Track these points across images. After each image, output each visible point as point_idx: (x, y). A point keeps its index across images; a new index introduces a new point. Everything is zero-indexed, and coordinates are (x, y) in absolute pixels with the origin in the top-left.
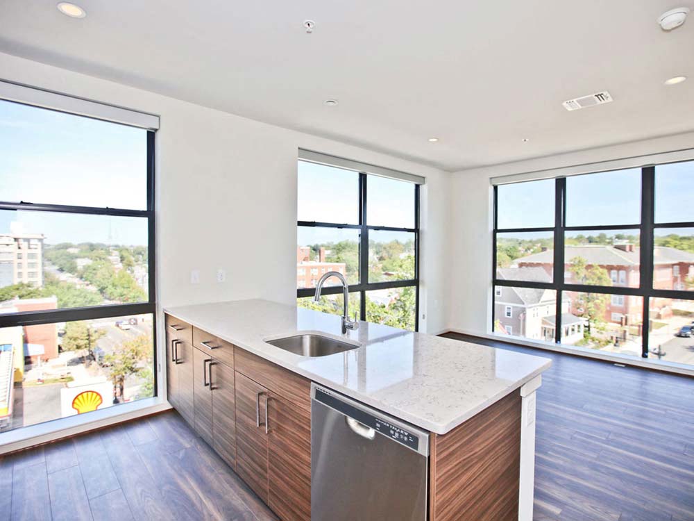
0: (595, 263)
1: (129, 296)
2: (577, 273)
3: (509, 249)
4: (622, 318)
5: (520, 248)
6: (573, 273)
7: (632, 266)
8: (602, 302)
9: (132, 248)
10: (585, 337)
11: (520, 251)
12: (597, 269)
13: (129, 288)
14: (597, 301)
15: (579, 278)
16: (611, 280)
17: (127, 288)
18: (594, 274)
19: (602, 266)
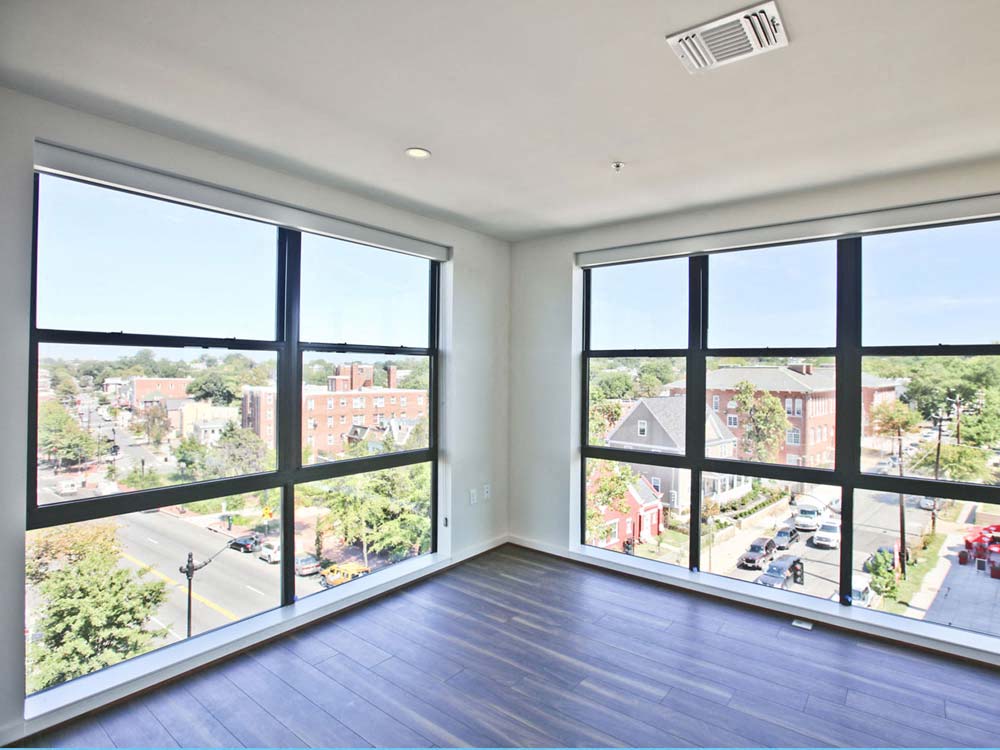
0: (766, 390)
1: (59, 445)
2: (744, 402)
3: (658, 369)
4: (798, 461)
5: (674, 368)
6: (739, 403)
7: (810, 393)
8: (775, 441)
9: (77, 364)
10: (753, 488)
11: (673, 372)
12: (768, 397)
13: (61, 431)
14: (768, 439)
15: (747, 410)
16: (785, 411)
17: (56, 431)
18: (764, 403)
19: (774, 393)
